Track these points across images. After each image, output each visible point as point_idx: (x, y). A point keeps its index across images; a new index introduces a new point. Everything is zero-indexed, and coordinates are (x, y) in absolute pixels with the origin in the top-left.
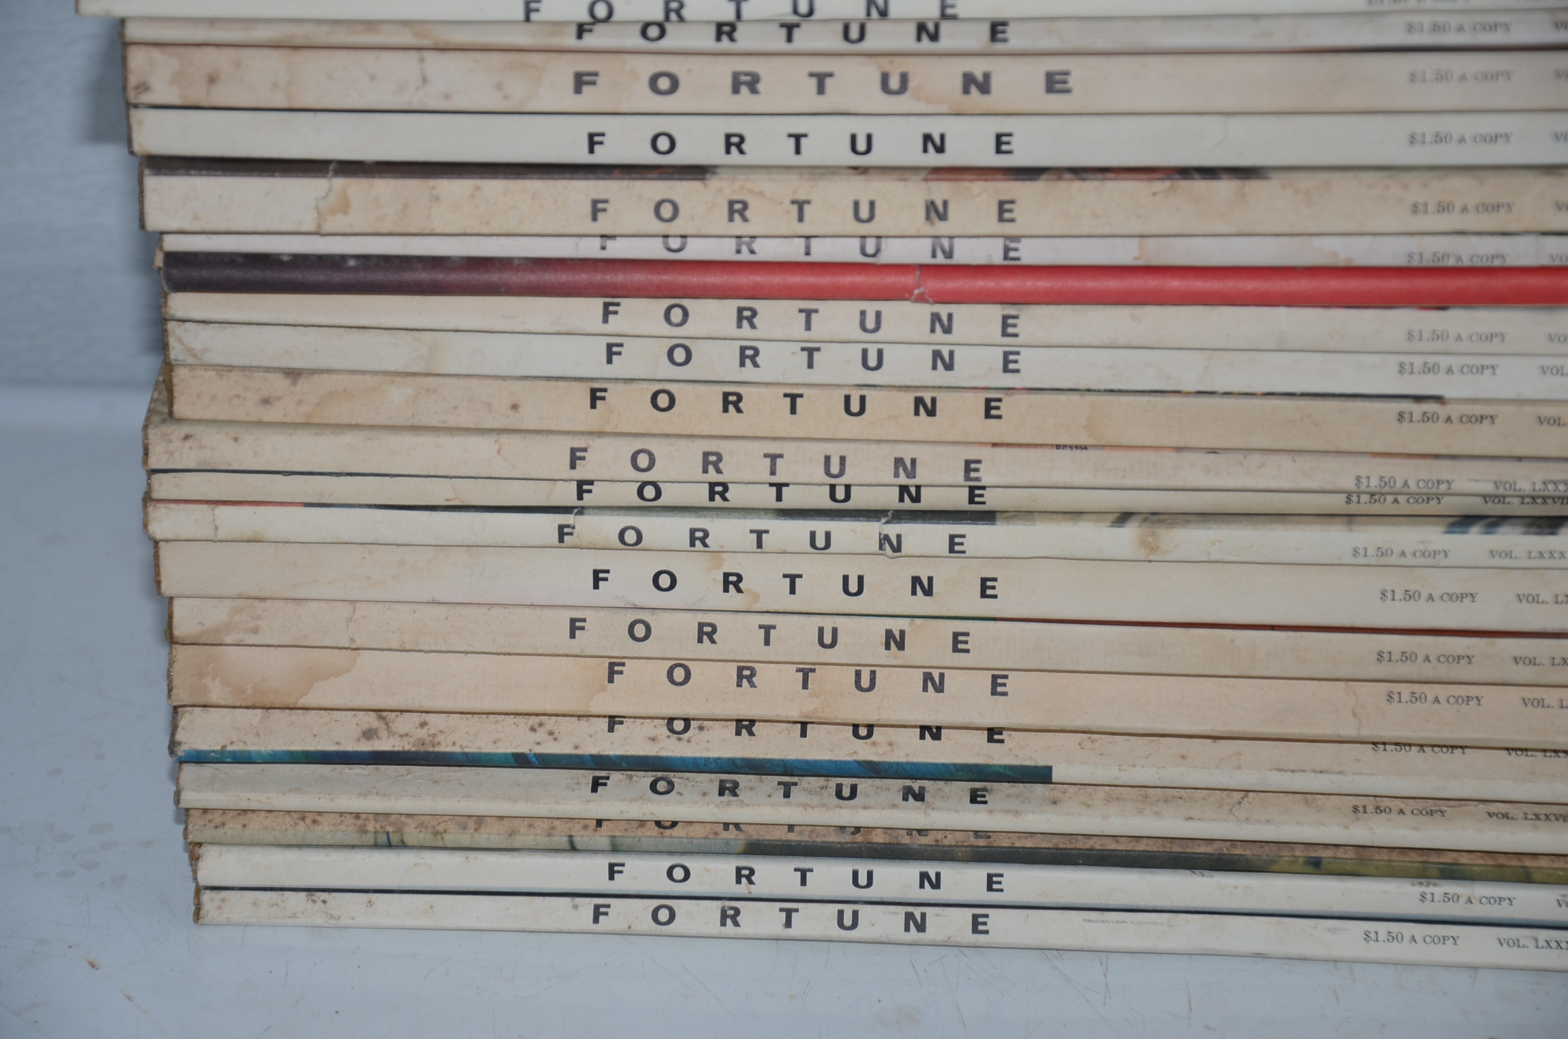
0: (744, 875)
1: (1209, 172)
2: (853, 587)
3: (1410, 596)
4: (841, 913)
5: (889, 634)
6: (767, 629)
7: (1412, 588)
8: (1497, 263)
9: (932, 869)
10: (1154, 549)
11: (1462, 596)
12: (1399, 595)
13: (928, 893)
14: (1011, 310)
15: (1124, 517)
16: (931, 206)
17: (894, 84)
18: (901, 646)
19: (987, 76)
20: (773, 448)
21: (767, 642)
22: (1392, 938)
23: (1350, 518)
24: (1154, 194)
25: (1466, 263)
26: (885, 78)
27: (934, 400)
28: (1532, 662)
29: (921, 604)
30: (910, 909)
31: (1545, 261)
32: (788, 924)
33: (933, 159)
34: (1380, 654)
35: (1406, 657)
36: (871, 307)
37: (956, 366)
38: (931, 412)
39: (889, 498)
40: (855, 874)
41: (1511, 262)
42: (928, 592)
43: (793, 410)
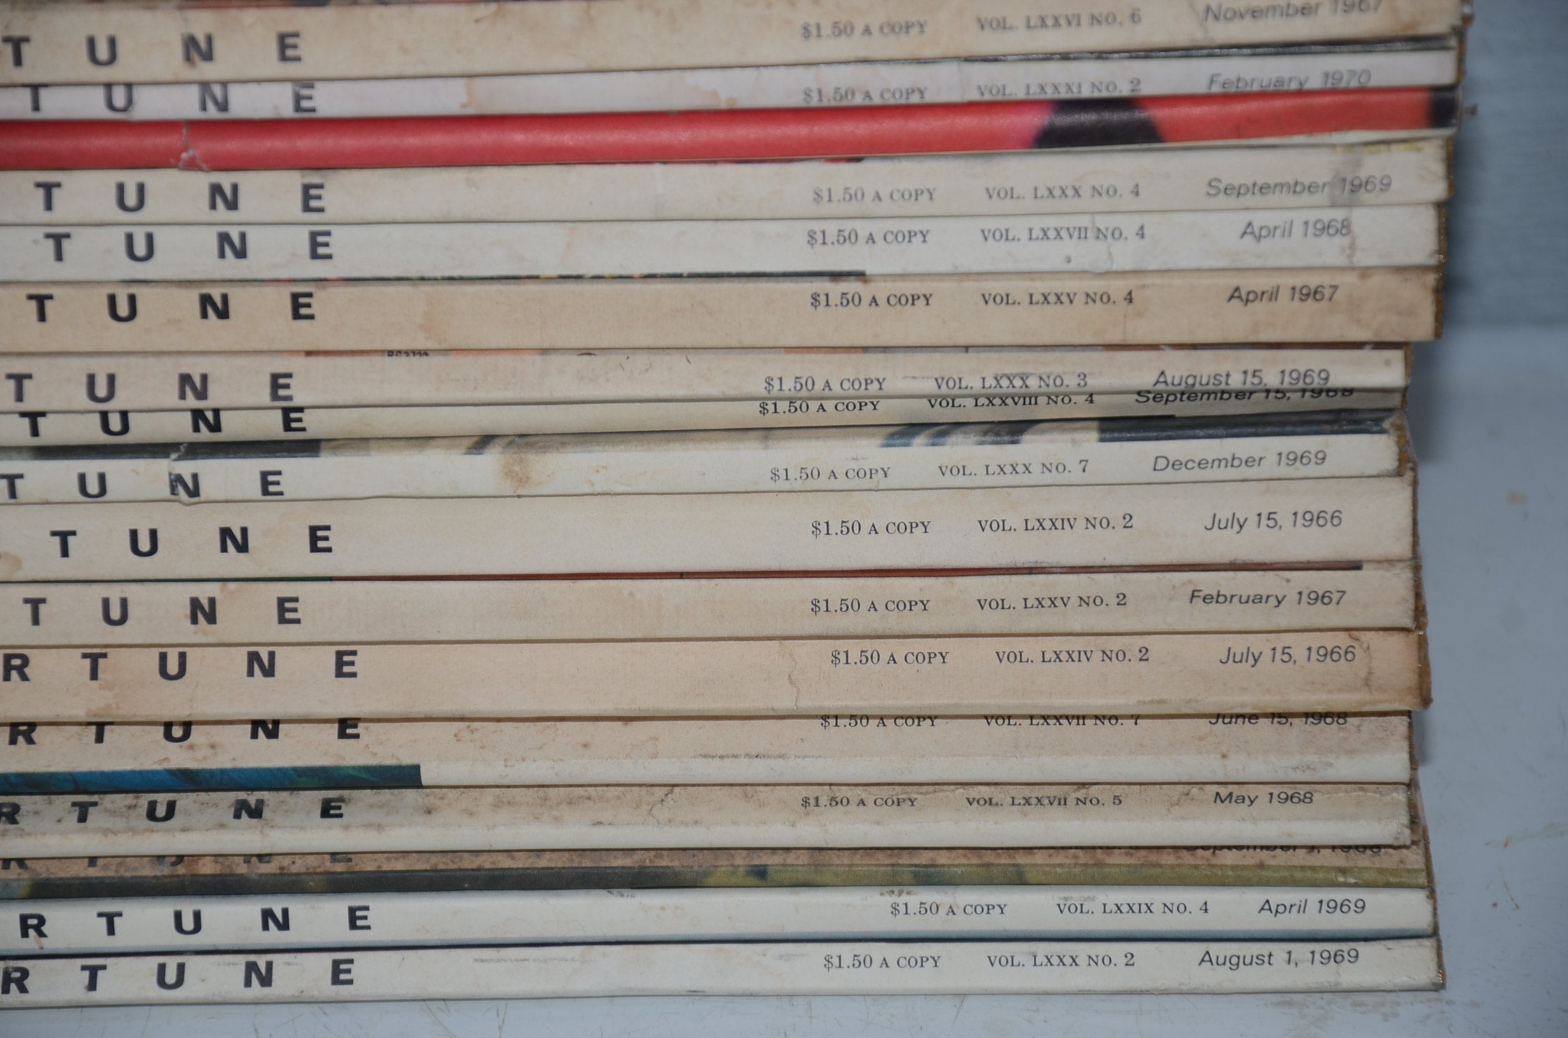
0: (31, 925)
2: (144, 545)
3: (849, 528)
4: (162, 968)
5: (195, 604)
6: (35, 604)
7: (851, 518)
8: (915, 99)
9: (277, 905)
10: (523, 480)
11: (912, 526)
12: (835, 527)
13: (274, 937)
14: (314, 178)
15: (483, 442)
16: (190, 43)
18: (211, 618)
20: (19, 366)
21: (36, 621)
22: (860, 962)
23: (767, 432)
24: (477, 21)
25: (877, 101)
27: (225, 298)
28: (1001, 605)
29: (234, 563)
30: (252, 958)
31: (974, 96)
32: (92, 985)
34: (815, 604)
35: (847, 606)
36: (131, 178)
37: (249, 252)
38: (223, 314)
39: (180, 427)
40: (178, 916)
41: (930, 98)
42: (243, 548)
43: (42, 317)
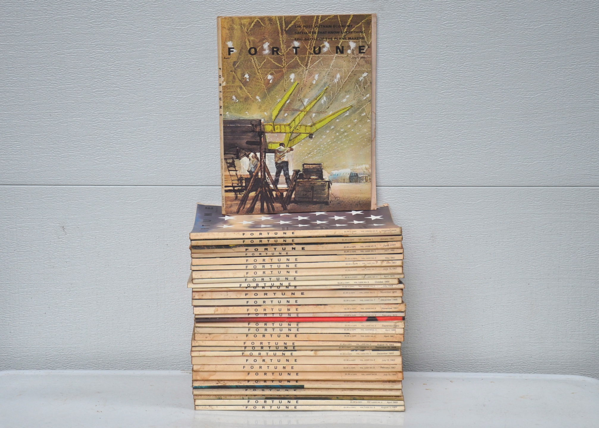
0: (265, 402)
1: (321, 305)
2: (279, 361)
3: (347, 360)
4: (278, 407)
5: (284, 367)
6: (268, 367)
8: (355, 316)
9: (289, 400)
10: (316, 354)
11: (354, 360)
13: (289, 404)
14: (298, 323)
15: (312, 350)
16: (288, 309)
17: (283, 294)
18: (285, 368)
19: (294, 293)
20: (269, 342)
21: (268, 368)
22: (347, 407)
23: (340, 350)
24: (314, 307)
25: (351, 316)
26: (282, 293)
27: (289, 335)
28: (362, 368)
29: (287, 363)
30: (287, 406)
31: (360, 316)
32: (271, 408)
33: (288, 304)
34: (344, 368)
35: (347, 368)
36: (281, 323)
37: (291, 331)
38: (288, 337)
39: (283, 348)
40: (279, 401)
41: (356, 316)
42: (288, 361)
43: (271, 337)
